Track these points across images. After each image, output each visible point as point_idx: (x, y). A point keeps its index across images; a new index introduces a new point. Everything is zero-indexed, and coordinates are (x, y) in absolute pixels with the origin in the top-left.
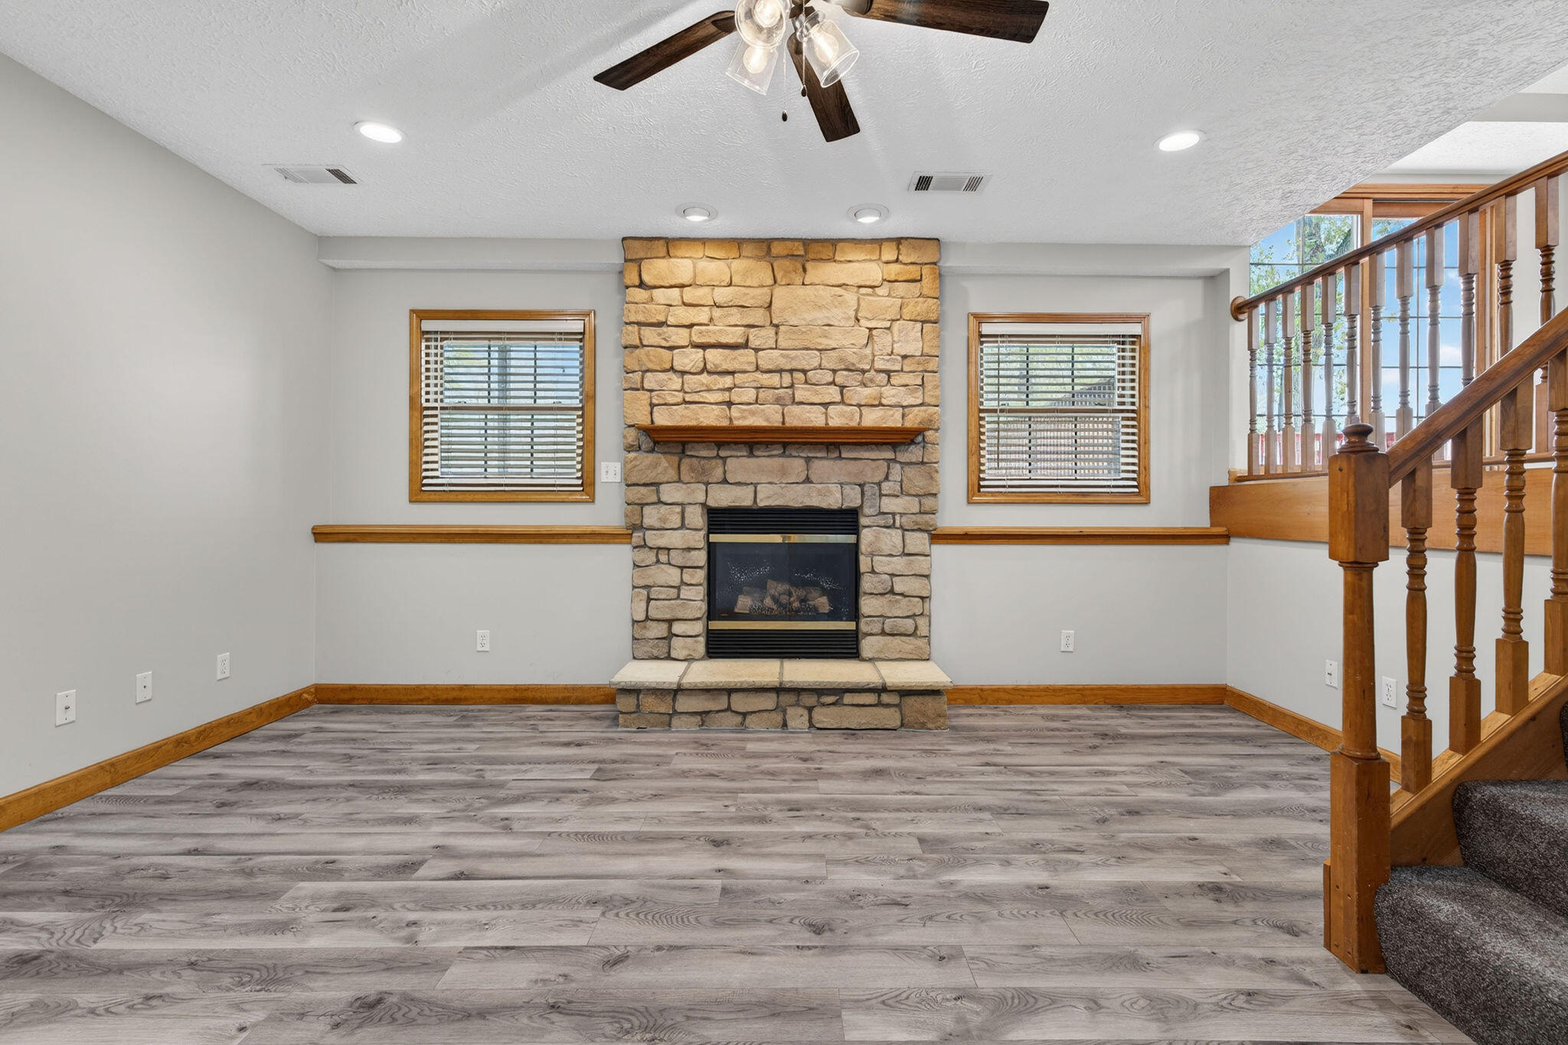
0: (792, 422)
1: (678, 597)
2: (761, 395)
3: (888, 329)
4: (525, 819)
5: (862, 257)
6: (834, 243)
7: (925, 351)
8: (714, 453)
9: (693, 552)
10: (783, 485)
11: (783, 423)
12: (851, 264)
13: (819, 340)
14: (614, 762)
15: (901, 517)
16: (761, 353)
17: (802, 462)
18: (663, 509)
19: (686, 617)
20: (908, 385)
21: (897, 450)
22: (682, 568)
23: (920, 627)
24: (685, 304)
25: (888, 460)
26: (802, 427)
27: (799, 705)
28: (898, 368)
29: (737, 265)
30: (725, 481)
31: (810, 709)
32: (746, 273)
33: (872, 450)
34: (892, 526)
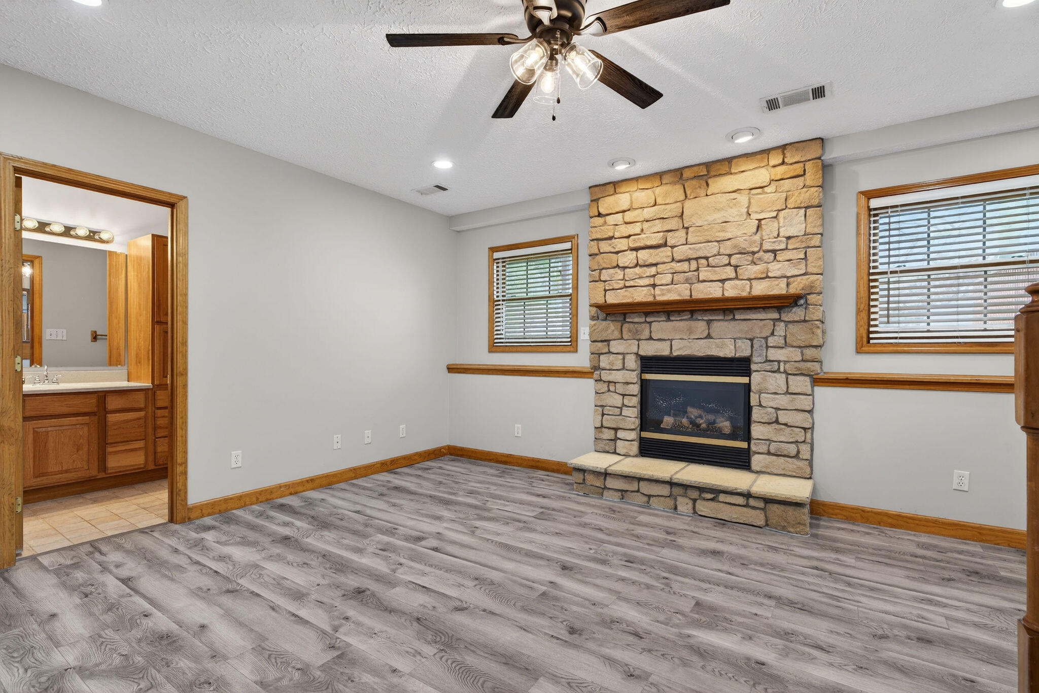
0: (697, 295)
1: (621, 414)
2: (675, 278)
3: (775, 217)
4: (484, 530)
5: (754, 166)
6: (729, 160)
7: (807, 231)
8: (643, 320)
9: (630, 385)
10: (690, 340)
11: (691, 296)
12: (745, 173)
13: (717, 234)
14: (553, 510)
15: (785, 364)
16: (675, 249)
17: (704, 323)
18: (612, 357)
19: (624, 427)
20: (792, 260)
21: (782, 312)
22: (624, 395)
23: (802, 452)
24: (626, 223)
25: (774, 320)
26: (705, 299)
27: (687, 497)
28: (783, 246)
29: (658, 191)
30: (651, 338)
31: (694, 501)
32: (666, 195)
33: (759, 312)
34: (778, 371)
